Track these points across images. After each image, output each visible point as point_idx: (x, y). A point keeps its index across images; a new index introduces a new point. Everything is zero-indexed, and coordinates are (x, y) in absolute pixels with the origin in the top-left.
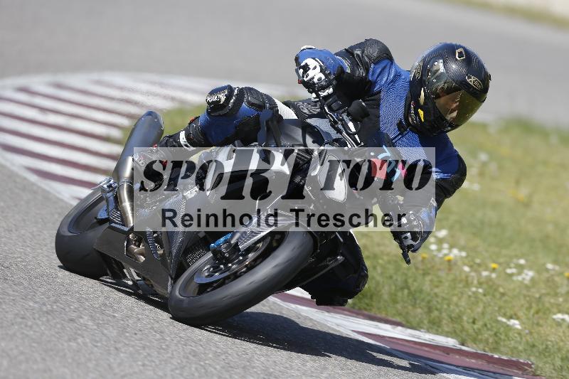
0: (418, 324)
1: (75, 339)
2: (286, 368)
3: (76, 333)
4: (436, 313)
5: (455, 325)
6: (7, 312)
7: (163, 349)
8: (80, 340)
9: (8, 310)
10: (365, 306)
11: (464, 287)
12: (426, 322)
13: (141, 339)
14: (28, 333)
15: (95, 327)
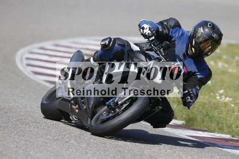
0: (214, 130)
1: (68, 150)
2: (158, 153)
3: (68, 147)
4: (221, 125)
5: (229, 129)
6: (39, 141)
7: (106, 150)
8: (71, 150)
9: (39, 140)
10: (191, 125)
11: (232, 113)
12: (217, 129)
13: (97, 147)
14: (48, 149)
15: (77, 144)
